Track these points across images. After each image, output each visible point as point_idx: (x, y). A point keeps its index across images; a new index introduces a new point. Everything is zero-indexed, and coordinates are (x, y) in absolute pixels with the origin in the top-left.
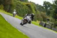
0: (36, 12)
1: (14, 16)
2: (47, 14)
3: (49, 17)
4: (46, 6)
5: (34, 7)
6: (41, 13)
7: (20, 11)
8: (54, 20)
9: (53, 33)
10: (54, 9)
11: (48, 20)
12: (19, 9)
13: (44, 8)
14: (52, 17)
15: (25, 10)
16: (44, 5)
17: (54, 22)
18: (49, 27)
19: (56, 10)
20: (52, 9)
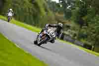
0: (47, 14)
1: (8, 21)
2: (66, 16)
3: (69, 21)
4: (65, 2)
5: (44, 4)
6: (55, 15)
7: (18, 12)
8: (78, 27)
9: (76, 50)
10: (77, 8)
11: (68, 27)
12: (18, 7)
13: (61, 6)
14: (75, 22)
15: (27, 9)
16: (61, 2)
17: (77, 30)
18: (70, 39)
19: (81, 10)
20: (75, 9)
